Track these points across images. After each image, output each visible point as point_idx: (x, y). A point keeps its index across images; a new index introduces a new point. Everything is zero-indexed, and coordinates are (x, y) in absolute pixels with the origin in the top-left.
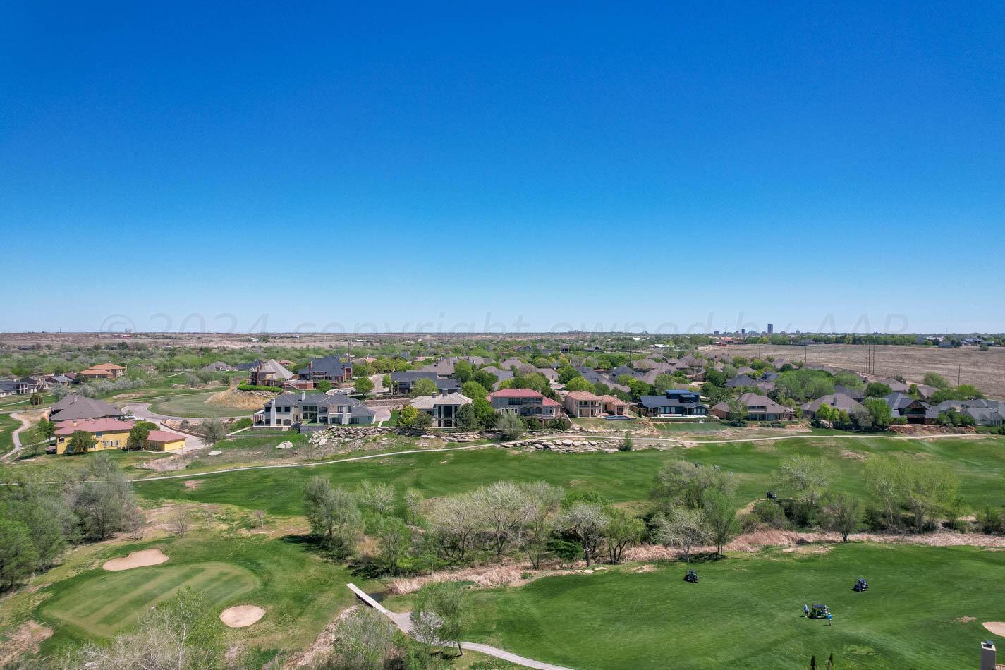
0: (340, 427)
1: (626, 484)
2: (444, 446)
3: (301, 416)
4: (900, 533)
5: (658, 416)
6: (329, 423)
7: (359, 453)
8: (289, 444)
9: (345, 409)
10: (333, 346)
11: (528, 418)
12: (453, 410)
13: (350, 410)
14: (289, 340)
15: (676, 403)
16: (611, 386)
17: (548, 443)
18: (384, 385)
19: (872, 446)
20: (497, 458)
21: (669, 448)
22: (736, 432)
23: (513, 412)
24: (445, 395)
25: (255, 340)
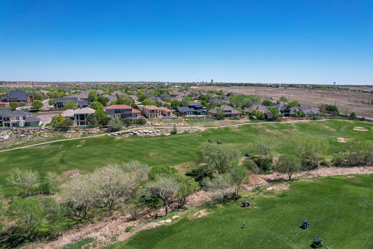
0: (18, 129)
1: (178, 153)
2: (80, 136)
4: (306, 170)
5: (186, 116)
6: (11, 126)
7: (29, 143)
9: (21, 118)
10: (36, 87)
11: (125, 119)
12: (85, 116)
13: (24, 118)
14: (13, 84)
15: (193, 110)
16: (164, 103)
17: (136, 132)
18: (50, 104)
19: (276, 127)
20: (109, 141)
21: (194, 132)
22: (220, 122)
23: (118, 116)
24: (81, 108)
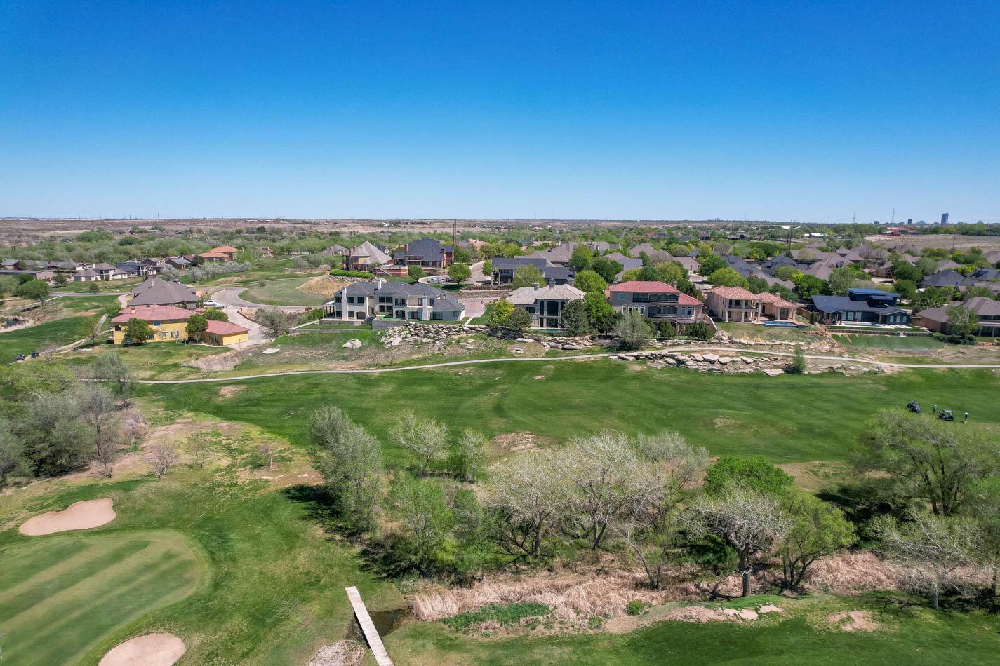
0: (418, 324)
2: (543, 354)
3: (377, 309)
5: (838, 324)
6: (407, 319)
7: (436, 358)
8: (358, 343)
9: (426, 302)
10: (461, 231)
11: (659, 320)
12: (560, 307)
13: (432, 302)
14: (419, 226)
17: (683, 358)
18: (486, 273)
20: (611, 374)
21: (860, 372)
22: (960, 352)
23: (639, 311)
24: (551, 286)
25: (387, 225)
